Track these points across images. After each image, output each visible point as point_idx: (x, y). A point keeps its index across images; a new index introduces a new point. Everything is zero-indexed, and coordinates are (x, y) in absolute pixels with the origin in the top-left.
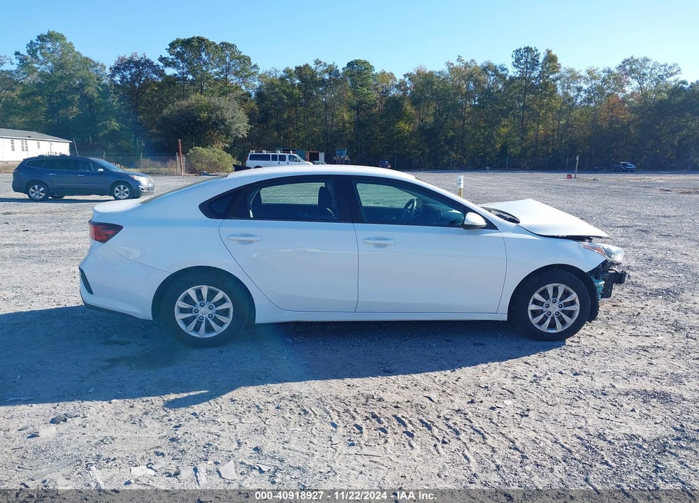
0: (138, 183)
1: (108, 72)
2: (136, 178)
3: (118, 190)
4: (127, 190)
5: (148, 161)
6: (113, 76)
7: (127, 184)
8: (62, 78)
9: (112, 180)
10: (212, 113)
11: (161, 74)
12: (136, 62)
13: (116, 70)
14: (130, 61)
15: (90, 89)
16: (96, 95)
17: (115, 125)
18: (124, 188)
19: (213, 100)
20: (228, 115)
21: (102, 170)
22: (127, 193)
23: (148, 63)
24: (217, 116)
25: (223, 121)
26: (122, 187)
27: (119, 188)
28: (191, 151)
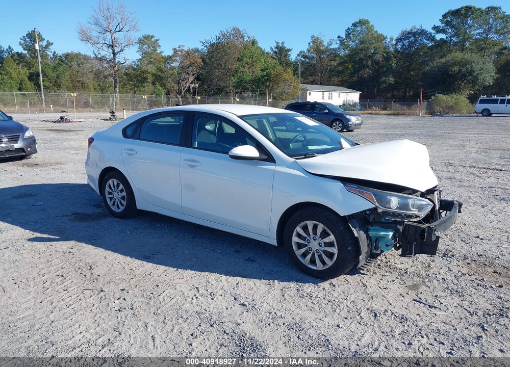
0: (349, 120)
1: (394, 42)
2: (348, 117)
3: (335, 125)
4: (341, 125)
5: (398, 105)
6: (396, 45)
7: (341, 121)
8: (362, 50)
9: (332, 118)
10: (463, 67)
11: (432, 39)
12: (415, 32)
13: (399, 40)
14: (409, 33)
15: (378, 55)
16: (381, 60)
17: (391, 80)
18: (339, 124)
19: (466, 56)
20: (477, 68)
21: (327, 111)
22: (340, 127)
23: (422, 33)
24: (467, 69)
25: (471, 73)
26: (338, 123)
27: (336, 124)
28: (433, 98)
